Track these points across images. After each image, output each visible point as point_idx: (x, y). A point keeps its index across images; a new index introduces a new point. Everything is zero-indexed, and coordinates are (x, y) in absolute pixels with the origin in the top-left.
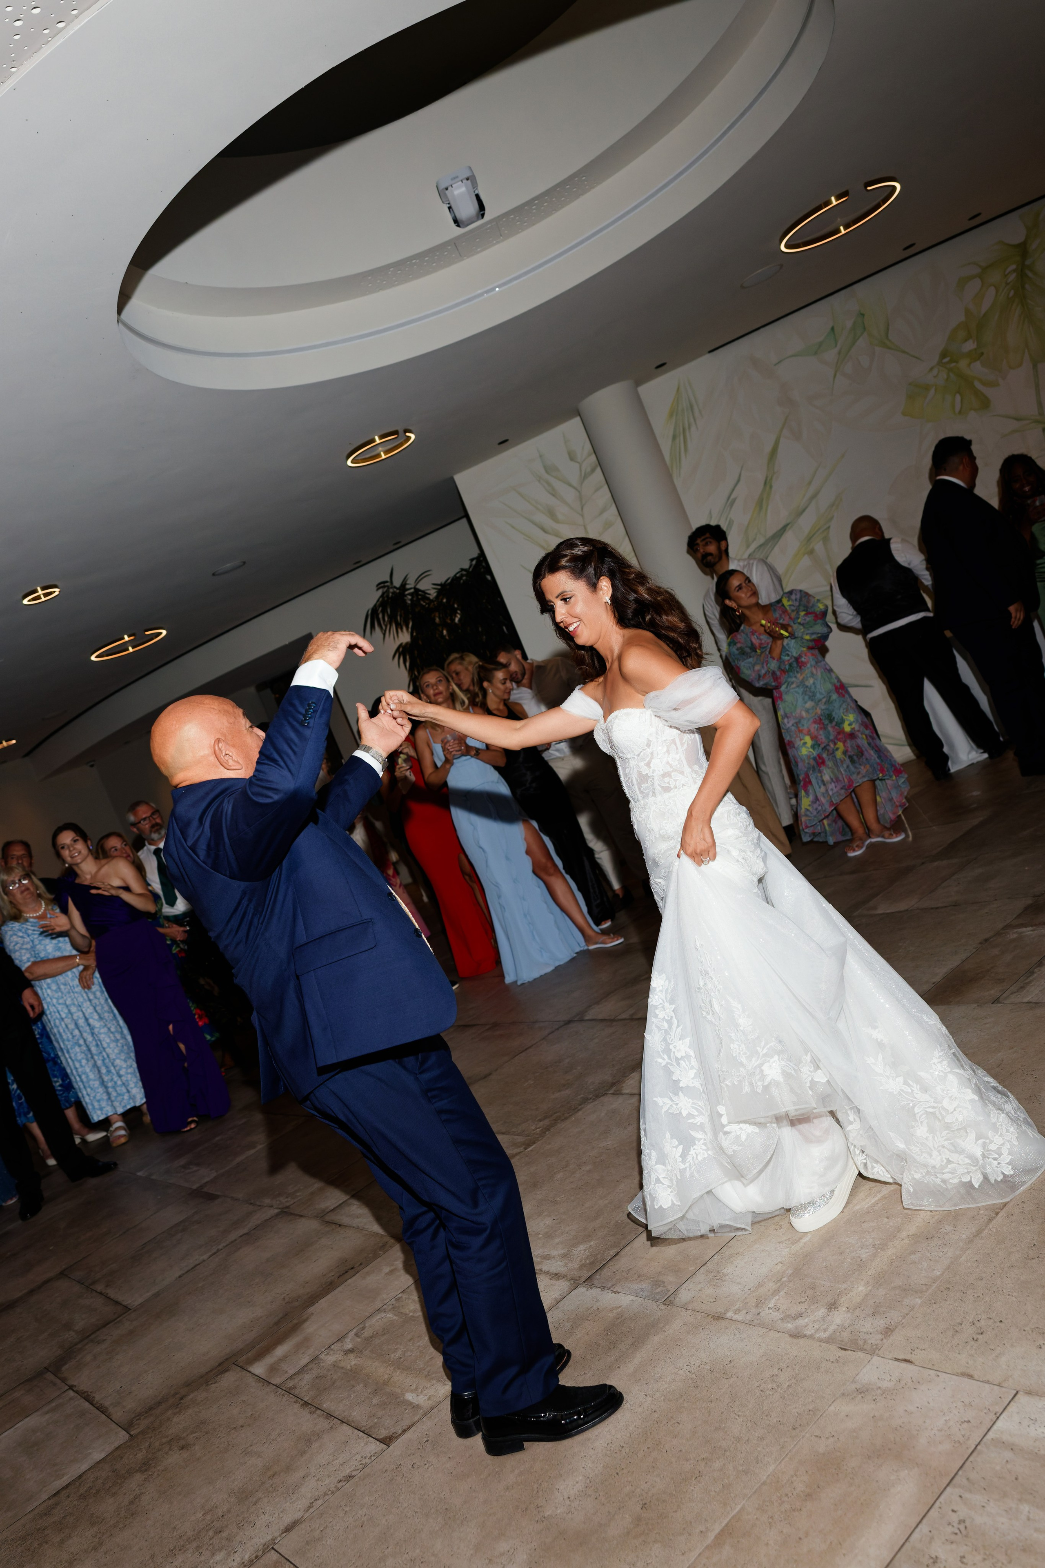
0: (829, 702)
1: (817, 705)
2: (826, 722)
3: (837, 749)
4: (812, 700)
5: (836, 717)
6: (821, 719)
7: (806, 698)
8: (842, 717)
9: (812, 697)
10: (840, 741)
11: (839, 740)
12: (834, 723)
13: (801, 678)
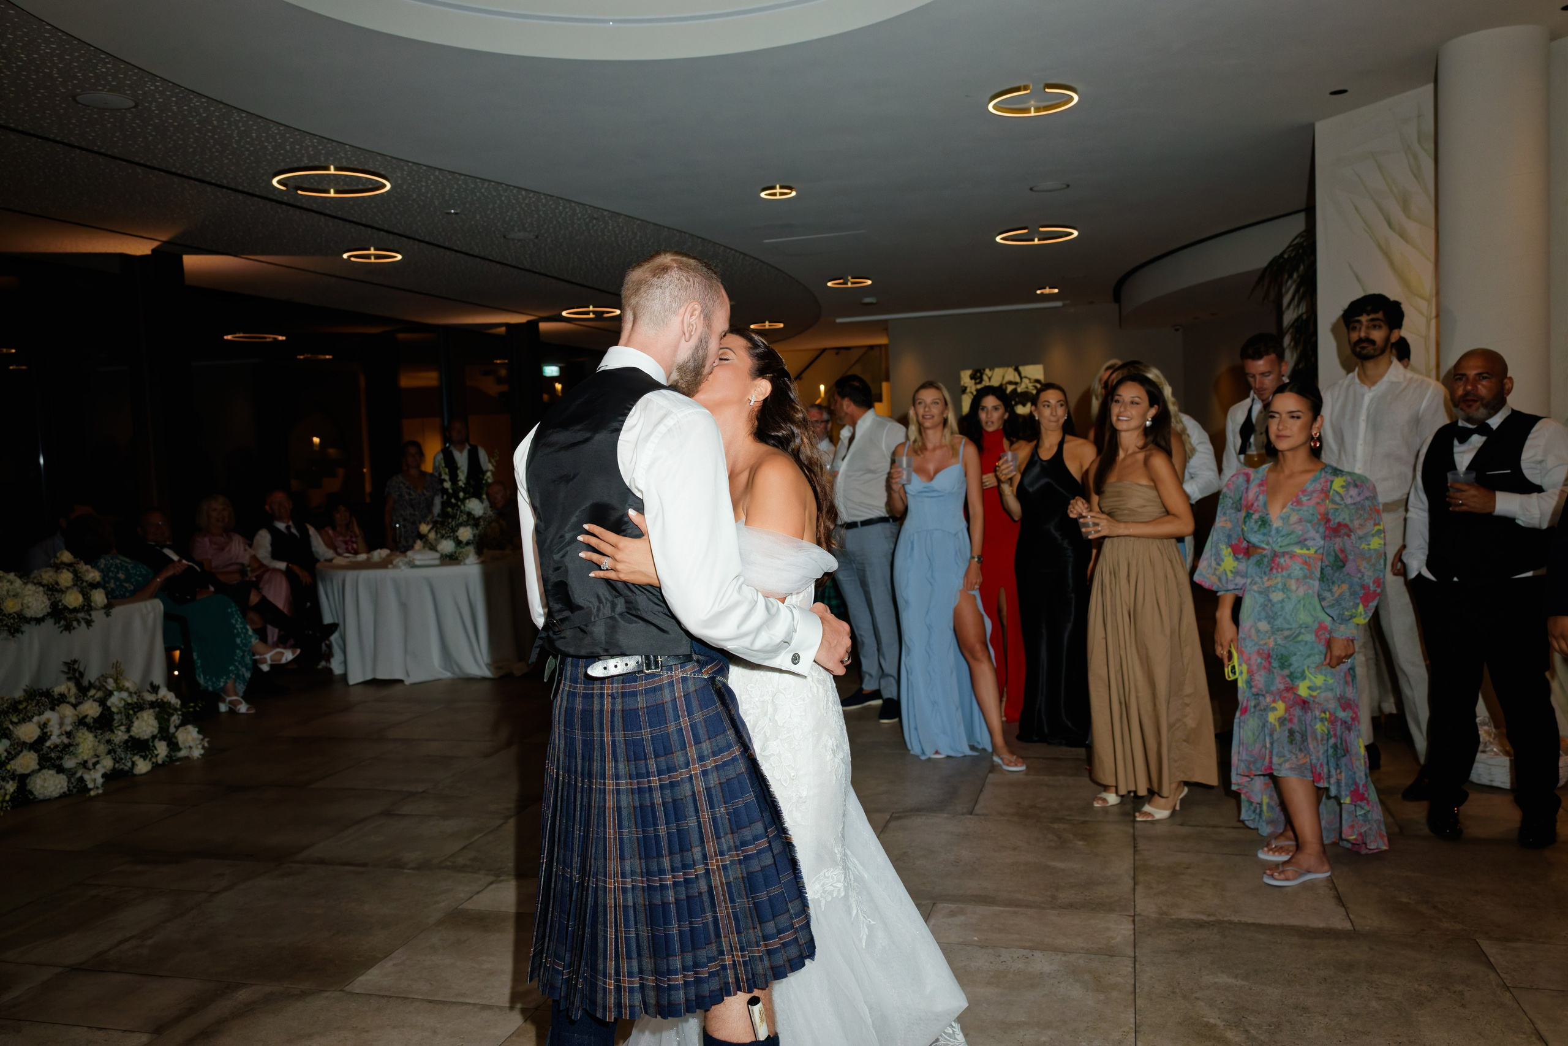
0: (1294, 638)
1: (1273, 633)
2: (1275, 664)
3: (1274, 709)
4: (1269, 623)
5: (1295, 665)
6: (1269, 656)
7: (1263, 614)
8: (1304, 671)
9: (1271, 618)
10: (1284, 701)
11: (1283, 699)
12: (1286, 672)
13: (1267, 584)
